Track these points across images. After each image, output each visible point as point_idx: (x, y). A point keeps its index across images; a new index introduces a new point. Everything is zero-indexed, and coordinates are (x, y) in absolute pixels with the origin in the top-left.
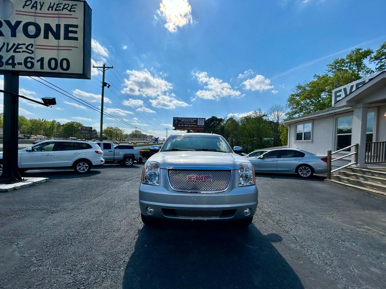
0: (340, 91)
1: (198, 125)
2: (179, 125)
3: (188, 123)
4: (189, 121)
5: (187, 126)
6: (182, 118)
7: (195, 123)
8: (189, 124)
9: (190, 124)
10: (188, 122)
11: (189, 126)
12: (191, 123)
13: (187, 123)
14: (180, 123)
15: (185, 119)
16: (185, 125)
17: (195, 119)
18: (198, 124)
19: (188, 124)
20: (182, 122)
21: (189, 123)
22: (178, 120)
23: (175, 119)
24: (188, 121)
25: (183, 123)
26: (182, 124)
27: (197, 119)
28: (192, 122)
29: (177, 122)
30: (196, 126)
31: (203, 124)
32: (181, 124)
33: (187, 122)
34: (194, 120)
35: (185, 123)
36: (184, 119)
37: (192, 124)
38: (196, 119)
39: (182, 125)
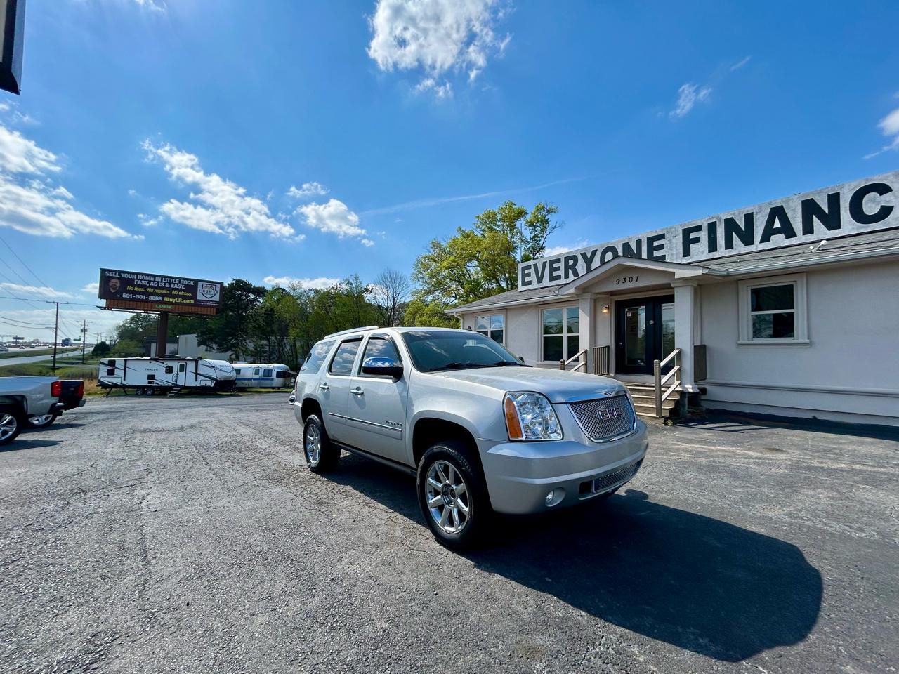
0: (529, 267)
1: (200, 301)
2: (125, 296)
3: (164, 292)
4: (167, 286)
5: (160, 299)
6: (137, 274)
7: (190, 294)
8: (166, 295)
9: (171, 296)
10: (164, 288)
11: (167, 299)
12: (174, 292)
13: (158, 291)
14: (129, 288)
15: (152, 278)
16: (151, 298)
17: (187, 282)
18: (200, 297)
19: (163, 296)
20: (139, 286)
21: (168, 292)
22: (120, 279)
23: (107, 274)
24: (161, 285)
25: (142, 290)
26: (140, 293)
27: (196, 281)
28: (176, 289)
29: (118, 285)
30: (192, 302)
31: (217, 298)
32: (134, 293)
33: (158, 288)
34: (186, 286)
35: (150, 290)
36: (146, 278)
37: (178, 296)
38: (192, 283)
39: (138, 297)
